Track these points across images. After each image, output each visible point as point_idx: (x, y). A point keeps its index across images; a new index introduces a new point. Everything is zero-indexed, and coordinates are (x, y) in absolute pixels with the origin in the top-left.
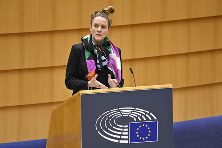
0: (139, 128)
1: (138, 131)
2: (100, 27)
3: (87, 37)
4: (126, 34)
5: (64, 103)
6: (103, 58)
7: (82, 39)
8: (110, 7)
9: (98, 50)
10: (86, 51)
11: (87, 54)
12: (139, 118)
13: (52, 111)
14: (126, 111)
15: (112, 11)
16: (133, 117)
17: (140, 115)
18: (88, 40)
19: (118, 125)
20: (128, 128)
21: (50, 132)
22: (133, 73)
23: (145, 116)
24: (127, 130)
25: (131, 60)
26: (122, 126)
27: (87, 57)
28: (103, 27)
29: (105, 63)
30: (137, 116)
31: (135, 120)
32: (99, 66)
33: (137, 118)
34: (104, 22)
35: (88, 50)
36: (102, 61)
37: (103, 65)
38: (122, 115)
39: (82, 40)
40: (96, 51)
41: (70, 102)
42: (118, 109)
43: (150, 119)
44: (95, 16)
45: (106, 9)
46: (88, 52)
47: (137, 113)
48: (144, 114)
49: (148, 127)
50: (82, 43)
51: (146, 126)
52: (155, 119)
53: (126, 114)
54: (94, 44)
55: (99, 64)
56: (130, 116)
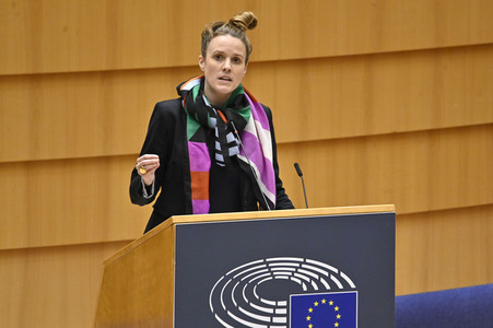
0: (313, 307)
2: (228, 61)
3: (192, 85)
5: (134, 244)
6: (230, 137)
8: (247, 13)
9: (219, 120)
10: (188, 120)
11: (191, 128)
12: (313, 284)
13: (104, 263)
14: (284, 268)
15: (251, 23)
16: (299, 282)
17: (317, 277)
18: (195, 94)
19: (262, 300)
20: (287, 307)
21: (98, 314)
22: (300, 175)
23: (328, 279)
24: (284, 311)
26: (273, 303)
27: (190, 135)
28: (235, 60)
29: (233, 151)
30: (308, 280)
31: (305, 288)
32: (220, 157)
33: (309, 285)
34: (238, 48)
35: (193, 117)
36: (227, 146)
37: (231, 154)
38: (272, 275)
39: (180, 92)
40: (213, 121)
42: (265, 263)
43: (340, 286)
44: (216, 35)
45: (238, 18)
46: (194, 122)
47: (308, 272)
48: (327, 274)
49: (334, 306)
50: (181, 99)
51: (331, 303)
52: (353, 286)
53: (282, 274)
54: (207, 104)
55: (219, 152)
56: (292, 279)
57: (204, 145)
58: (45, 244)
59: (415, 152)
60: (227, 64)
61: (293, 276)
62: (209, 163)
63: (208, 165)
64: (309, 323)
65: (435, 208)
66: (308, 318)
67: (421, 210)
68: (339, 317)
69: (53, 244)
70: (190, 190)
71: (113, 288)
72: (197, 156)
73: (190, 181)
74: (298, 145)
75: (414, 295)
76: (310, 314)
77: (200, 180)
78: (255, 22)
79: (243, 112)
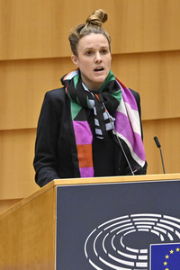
0: (169, 254)
1: (167, 260)
2: (98, 54)
4: (148, 70)
5: (23, 202)
7: (62, 80)
8: (98, 11)
10: (72, 104)
11: (75, 110)
12: (169, 235)
14: (145, 222)
15: (104, 18)
16: (158, 234)
17: (172, 230)
18: (76, 82)
19: (127, 248)
20: (148, 254)
22: (159, 146)
24: (145, 258)
25: (157, 122)
26: (137, 251)
27: (74, 116)
28: (103, 51)
29: (109, 126)
30: (165, 232)
31: (162, 239)
32: (99, 132)
33: (165, 236)
35: (75, 102)
36: (104, 122)
37: (107, 129)
38: (135, 228)
39: (63, 82)
40: (92, 102)
41: (35, 200)
42: (130, 218)
45: (93, 17)
46: (76, 105)
47: (165, 226)
50: (64, 88)
53: (144, 227)
54: (86, 89)
55: (98, 127)
56: (152, 231)
57: (86, 123)
60: (99, 56)
61: (153, 229)
62: (91, 137)
63: (90, 138)
64: (166, 267)
66: (165, 263)
70: (77, 160)
72: (80, 132)
73: (76, 152)
77: (84, 151)
78: (106, 16)
79: (116, 95)
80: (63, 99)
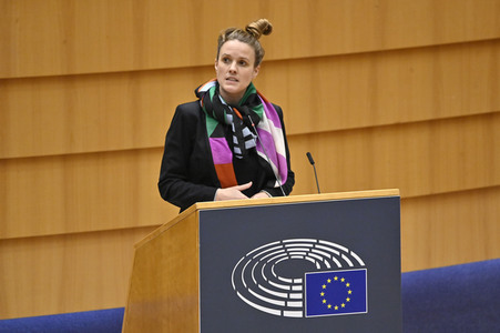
0: (326, 283)
2: (234, 63)
3: (208, 86)
5: (162, 229)
6: (246, 131)
7: (196, 92)
9: (235, 116)
10: (207, 119)
12: (326, 262)
13: (136, 246)
14: (298, 248)
15: (266, 30)
16: (313, 261)
17: (329, 256)
19: (280, 278)
20: (302, 284)
21: (131, 292)
22: (312, 163)
23: (339, 258)
24: (300, 288)
26: (290, 281)
27: (210, 132)
28: (241, 62)
29: (250, 144)
30: (321, 259)
31: (318, 267)
32: (238, 150)
33: (322, 263)
34: (244, 52)
35: (211, 116)
36: (243, 139)
37: (247, 147)
38: (288, 255)
39: (198, 94)
40: (230, 117)
42: (281, 244)
43: (351, 265)
44: (227, 40)
45: (252, 24)
46: (212, 120)
47: (322, 252)
48: (338, 253)
49: (346, 282)
50: (199, 101)
51: (343, 280)
52: (362, 264)
53: (297, 254)
54: (223, 102)
55: (237, 146)
56: (307, 258)
57: (224, 140)
58: (81, 230)
59: (417, 141)
60: (233, 66)
62: (231, 155)
63: (230, 157)
64: (323, 298)
65: (436, 192)
66: (322, 294)
67: (424, 194)
68: (350, 292)
69: (89, 230)
71: (144, 269)
72: (218, 150)
74: (310, 136)
75: (419, 272)
76: (324, 290)
77: (225, 172)
78: (270, 27)
79: (257, 109)
80: (197, 114)
